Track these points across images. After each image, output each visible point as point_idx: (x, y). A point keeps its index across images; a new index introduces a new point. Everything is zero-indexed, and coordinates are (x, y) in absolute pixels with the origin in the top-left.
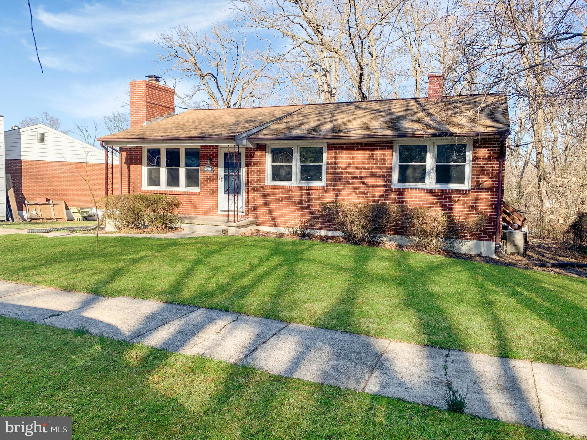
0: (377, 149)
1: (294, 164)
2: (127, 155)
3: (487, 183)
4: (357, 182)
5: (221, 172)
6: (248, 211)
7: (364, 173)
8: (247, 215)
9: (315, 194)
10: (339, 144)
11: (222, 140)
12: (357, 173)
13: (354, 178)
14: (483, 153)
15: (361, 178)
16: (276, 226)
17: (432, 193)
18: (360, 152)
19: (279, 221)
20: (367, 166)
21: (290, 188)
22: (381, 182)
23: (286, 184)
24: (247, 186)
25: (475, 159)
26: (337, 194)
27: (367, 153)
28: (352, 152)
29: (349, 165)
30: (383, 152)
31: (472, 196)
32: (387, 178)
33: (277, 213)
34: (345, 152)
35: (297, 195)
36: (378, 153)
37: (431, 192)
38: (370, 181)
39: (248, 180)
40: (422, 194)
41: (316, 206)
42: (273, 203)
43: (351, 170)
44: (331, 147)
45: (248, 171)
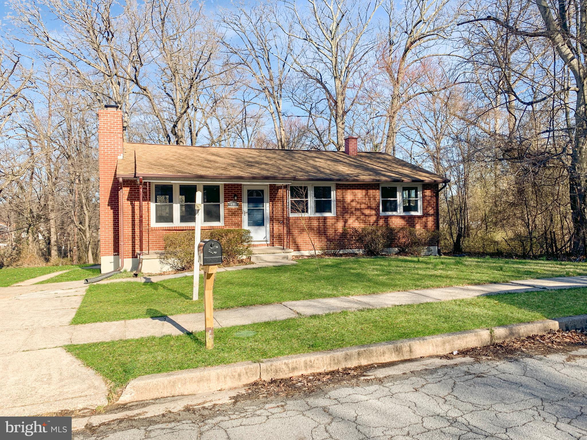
0: (370, 189)
1: (309, 199)
2: (130, 191)
3: (431, 212)
4: (358, 213)
5: (245, 207)
6: (273, 240)
7: (363, 206)
8: (273, 243)
9: (329, 222)
10: (345, 185)
11: (285, 180)
12: (358, 206)
13: (356, 209)
14: (428, 193)
15: (360, 209)
16: (299, 250)
17: (404, 218)
18: (359, 191)
19: (302, 247)
20: (364, 201)
21: (310, 218)
22: (373, 212)
23: (305, 215)
24: (272, 219)
25: (424, 197)
26: (346, 222)
27: (364, 192)
28: (354, 191)
29: (352, 201)
30: (374, 191)
31: (424, 219)
32: (377, 209)
33: (299, 240)
34: (349, 191)
35: (315, 224)
36: (371, 192)
37: (402, 217)
38: (367, 212)
39: (273, 213)
40: (398, 219)
41: (330, 232)
42: (296, 232)
43: (354, 204)
44: (339, 187)
45: (273, 205)
